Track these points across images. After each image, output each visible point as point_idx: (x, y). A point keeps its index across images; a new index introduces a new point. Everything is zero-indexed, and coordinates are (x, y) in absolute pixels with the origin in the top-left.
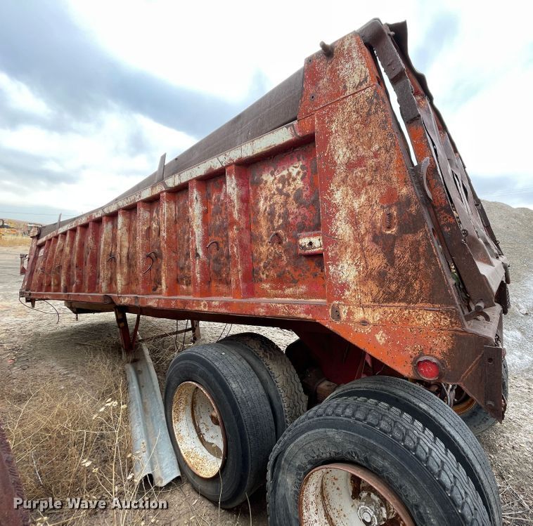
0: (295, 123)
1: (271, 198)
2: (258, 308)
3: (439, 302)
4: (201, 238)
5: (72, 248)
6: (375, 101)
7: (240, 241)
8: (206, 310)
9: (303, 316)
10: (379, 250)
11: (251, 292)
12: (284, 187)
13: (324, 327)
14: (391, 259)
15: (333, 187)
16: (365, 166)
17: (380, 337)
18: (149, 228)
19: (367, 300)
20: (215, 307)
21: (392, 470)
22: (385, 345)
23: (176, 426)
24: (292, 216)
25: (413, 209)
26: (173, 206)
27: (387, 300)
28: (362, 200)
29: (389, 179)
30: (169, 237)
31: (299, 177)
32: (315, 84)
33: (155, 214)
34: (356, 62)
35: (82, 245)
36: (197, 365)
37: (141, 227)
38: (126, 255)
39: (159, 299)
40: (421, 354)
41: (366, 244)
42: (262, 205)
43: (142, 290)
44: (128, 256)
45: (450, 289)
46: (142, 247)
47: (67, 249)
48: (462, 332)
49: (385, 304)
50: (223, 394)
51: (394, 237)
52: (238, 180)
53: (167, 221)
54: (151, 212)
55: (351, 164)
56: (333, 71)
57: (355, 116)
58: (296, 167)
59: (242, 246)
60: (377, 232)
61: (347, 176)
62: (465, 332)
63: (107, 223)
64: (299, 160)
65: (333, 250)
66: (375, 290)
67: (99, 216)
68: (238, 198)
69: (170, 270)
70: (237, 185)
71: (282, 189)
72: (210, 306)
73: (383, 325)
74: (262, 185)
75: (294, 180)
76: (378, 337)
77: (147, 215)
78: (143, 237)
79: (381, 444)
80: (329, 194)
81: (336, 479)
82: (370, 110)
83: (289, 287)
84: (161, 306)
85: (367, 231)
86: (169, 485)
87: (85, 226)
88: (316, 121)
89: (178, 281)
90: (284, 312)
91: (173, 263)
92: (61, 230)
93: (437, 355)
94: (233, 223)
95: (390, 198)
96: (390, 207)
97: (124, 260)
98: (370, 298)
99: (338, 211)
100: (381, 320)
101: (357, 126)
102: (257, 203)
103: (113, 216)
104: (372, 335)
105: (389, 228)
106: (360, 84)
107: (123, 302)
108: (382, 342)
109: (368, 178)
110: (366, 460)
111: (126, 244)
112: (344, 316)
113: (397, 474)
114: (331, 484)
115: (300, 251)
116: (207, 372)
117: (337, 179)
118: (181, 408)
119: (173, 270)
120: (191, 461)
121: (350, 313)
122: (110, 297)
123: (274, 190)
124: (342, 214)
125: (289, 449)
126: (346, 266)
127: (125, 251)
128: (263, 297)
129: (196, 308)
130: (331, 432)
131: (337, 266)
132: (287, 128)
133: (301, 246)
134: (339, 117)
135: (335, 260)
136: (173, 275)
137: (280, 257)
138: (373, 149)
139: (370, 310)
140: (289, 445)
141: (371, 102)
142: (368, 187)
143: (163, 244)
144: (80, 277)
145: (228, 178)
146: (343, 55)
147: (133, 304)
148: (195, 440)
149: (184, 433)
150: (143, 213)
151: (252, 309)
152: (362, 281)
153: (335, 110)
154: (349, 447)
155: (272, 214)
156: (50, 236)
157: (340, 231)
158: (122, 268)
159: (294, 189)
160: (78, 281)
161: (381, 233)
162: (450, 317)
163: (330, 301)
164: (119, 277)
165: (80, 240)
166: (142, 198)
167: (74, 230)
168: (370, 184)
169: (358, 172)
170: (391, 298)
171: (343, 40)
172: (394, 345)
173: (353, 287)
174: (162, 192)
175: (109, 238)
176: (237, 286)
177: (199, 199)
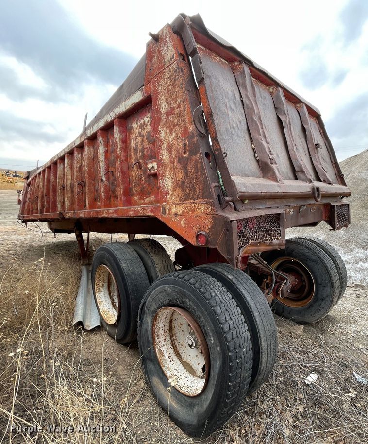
0: (143, 87)
1: (136, 139)
2: (130, 211)
3: (206, 197)
4: (104, 169)
5: (44, 183)
6: (178, 70)
7: (122, 169)
8: (107, 216)
9: (150, 214)
10: (181, 168)
11: (129, 202)
12: (142, 131)
13: (159, 219)
14: (186, 172)
15: (160, 129)
16: (174, 114)
17: (183, 223)
18: (81, 165)
19: (177, 201)
20: (111, 213)
21: (193, 307)
22: (185, 227)
23: (97, 295)
24: (146, 150)
25: (195, 140)
26: (92, 149)
27: (186, 199)
28: (173, 136)
29: (184, 121)
30: (89, 170)
31: (149, 124)
32: (151, 61)
33: (83, 156)
34: (169, 45)
35: (48, 180)
36: (105, 253)
37: (76, 165)
38: (70, 185)
39: (85, 212)
40: (200, 231)
41: (175, 164)
42: (132, 144)
43: (77, 207)
44: (71, 186)
45: (211, 189)
46: (77, 178)
47: (41, 184)
48: (216, 215)
49: (184, 202)
50: (117, 270)
51: (187, 159)
52: (119, 128)
53: (88, 159)
54: (82, 154)
55: (168, 113)
56: (159, 51)
57: (169, 81)
58: (147, 117)
59: (122, 172)
60: (180, 156)
61: (166, 121)
62: (218, 215)
63: (60, 164)
64: (149, 112)
65: (161, 170)
66: (180, 193)
67: (56, 159)
68: (120, 140)
69: (90, 192)
70: (119, 131)
71: (141, 133)
72: (108, 214)
73: (184, 215)
74: (132, 131)
75: (147, 125)
76: (182, 222)
77: (79, 156)
78: (77, 172)
79: (189, 291)
80: (158, 133)
81: (181, 325)
82: (175, 77)
83: (147, 198)
84: (86, 216)
85: (176, 157)
86: (93, 330)
87: (49, 167)
88: (152, 86)
89: (95, 199)
90: (141, 213)
91: (92, 188)
92: (38, 172)
93: (206, 230)
94: (117, 157)
95: (185, 134)
96: (185, 139)
97: (69, 188)
98: (178, 199)
99: (163, 144)
100: (183, 212)
101: (170, 87)
102: (130, 144)
103: (62, 159)
104: (179, 222)
105: (185, 153)
106: (171, 59)
107: (68, 216)
108: (183, 226)
109: (176, 122)
110: (183, 302)
111: (70, 177)
112: (167, 211)
113: (195, 308)
114: (178, 327)
115: (148, 173)
116: (110, 257)
117: (162, 123)
118: (101, 284)
119: (92, 192)
120: (105, 316)
121: (170, 209)
122: (61, 213)
123: (137, 134)
124: (164, 146)
125: (148, 300)
126: (167, 179)
127: (69, 182)
128: (136, 205)
129: (102, 216)
130: (166, 287)
131: (163, 180)
132: (140, 91)
133: (148, 169)
134: (162, 82)
135: (163, 176)
136: (92, 195)
137: (141, 178)
138: (177, 102)
139: (178, 206)
140: (148, 297)
141: (176, 72)
142: (176, 127)
143: (86, 175)
144: (48, 202)
145: (115, 127)
146: (163, 40)
147: (73, 216)
148: (109, 305)
149: (102, 299)
150: (77, 155)
151: (127, 212)
152: (174, 189)
153: (160, 78)
154: (175, 295)
155: (136, 150)
156: (33, 176)
157: (164, 157)
158: (67, 194)
159: (146, 132)
160: (47, 205)
161: (182, 156)
162: (211, 206)
163: (161, 203)
164: (66, 200)
165: (47, 177)
166: (76, 145)
167: (44, 171)
168: (177, 125)
169: (171, 118)
170: (187, 198)
171: (162, 30)
172: (189, 226)
173: (171, 193)
174: (85, 140)
175: (61, 174)
176: (121, 198)
177: (103, 143)
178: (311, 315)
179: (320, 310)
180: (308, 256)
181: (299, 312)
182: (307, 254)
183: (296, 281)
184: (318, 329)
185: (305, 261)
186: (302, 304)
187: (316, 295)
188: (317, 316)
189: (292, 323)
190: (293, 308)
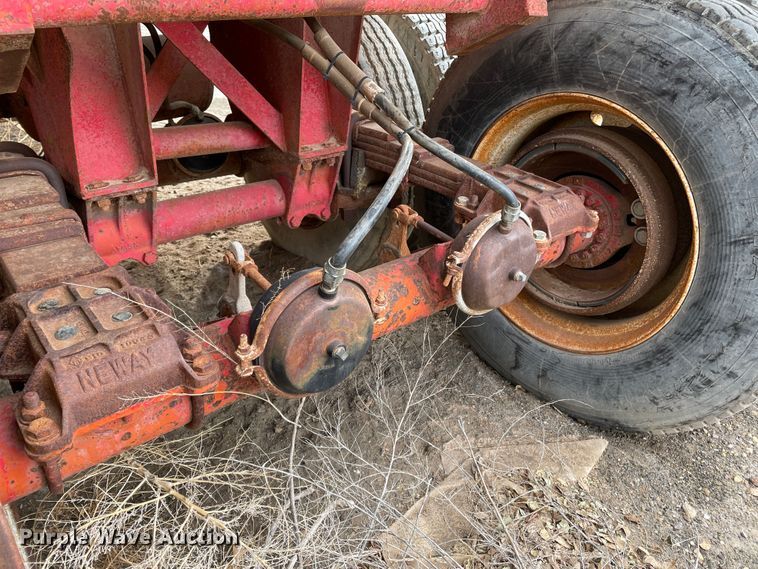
178: (654, 401)
179: (709, 382)
180: (685, 63)
181: (594, 378)
182: (682, 51)
183: (587, 222)
184: (683, 463)
185: (661, 102)
186: (616, 340)
187: (697, 305)
188: (687, 408)
189: (559, 421)
190: (565, 355)
